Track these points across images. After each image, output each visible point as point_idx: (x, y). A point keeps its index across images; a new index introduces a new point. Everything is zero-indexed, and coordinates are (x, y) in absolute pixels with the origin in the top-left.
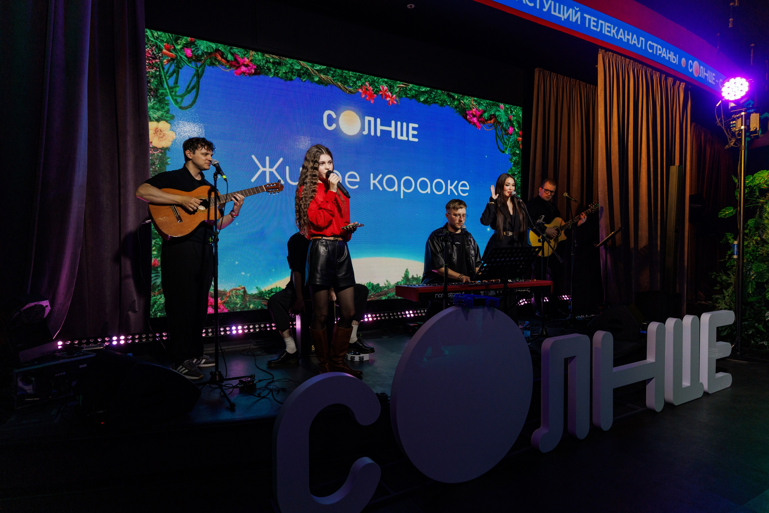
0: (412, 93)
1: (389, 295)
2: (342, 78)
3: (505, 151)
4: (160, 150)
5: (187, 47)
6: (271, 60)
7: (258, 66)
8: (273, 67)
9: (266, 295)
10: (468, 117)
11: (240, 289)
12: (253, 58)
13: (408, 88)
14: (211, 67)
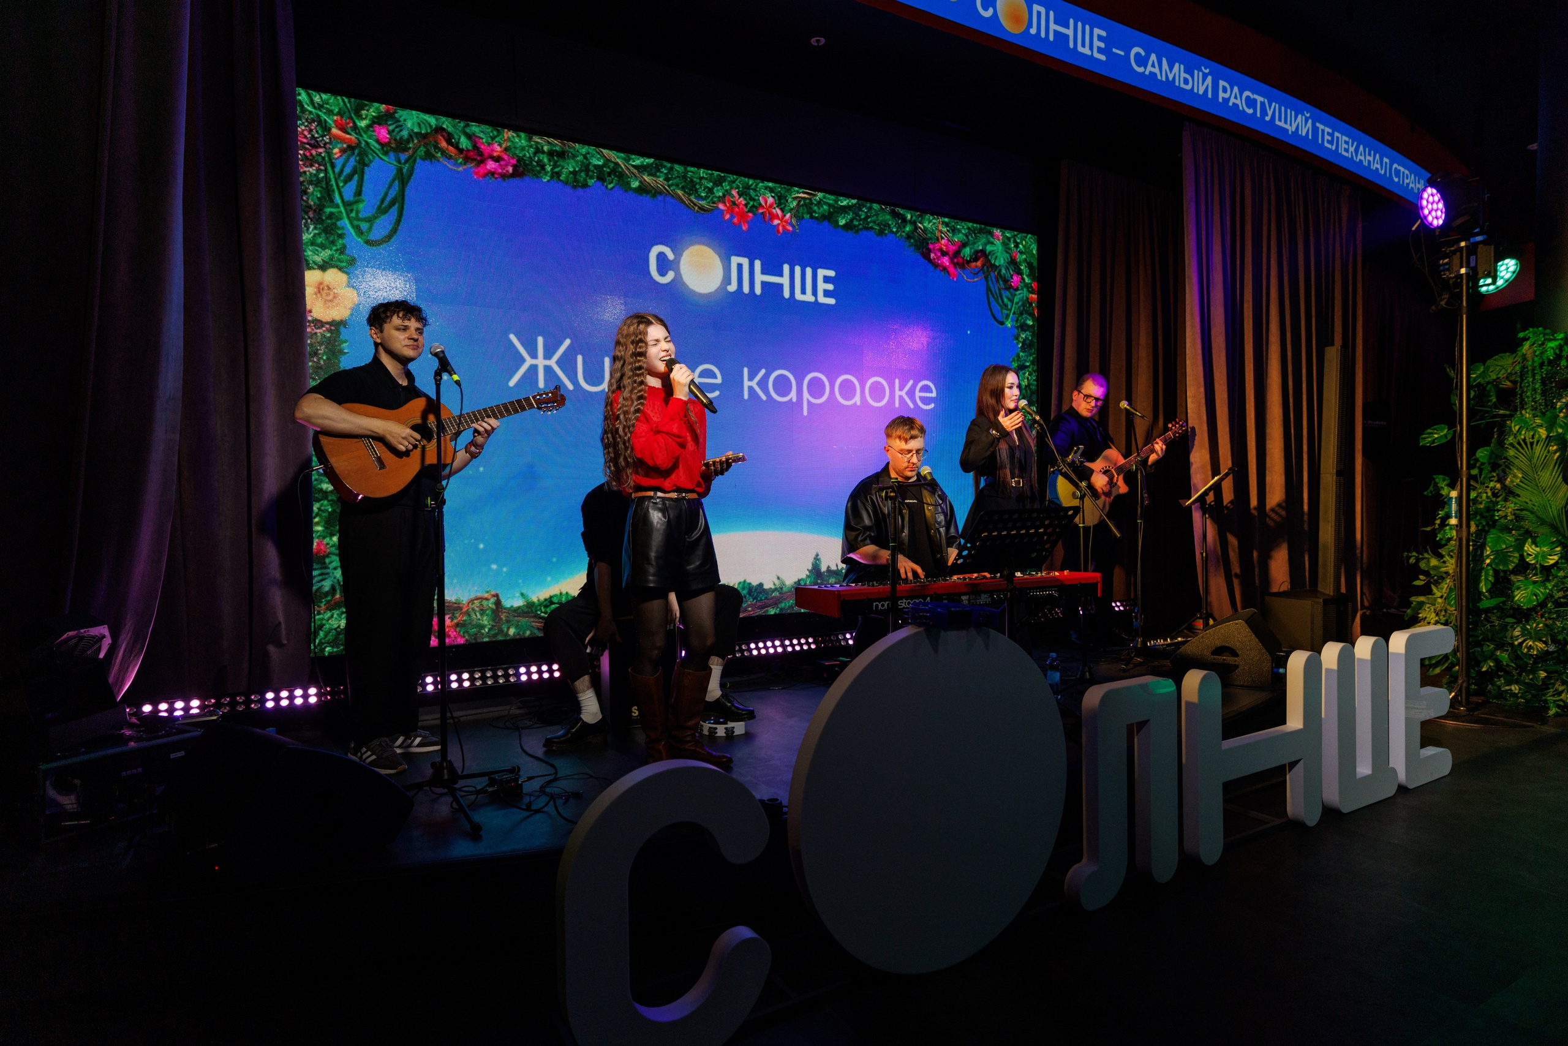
0: (822, 209)
1: (783, 605)
2: (685, 181)
3: (1005, 320)
4: (328, 326)
5: (380, 124)
6: (546, 148)
7: (520, 160)
8: (550, 161)
9: (541, 610)
10: (932, 255)
11: (489, 597)
12: (509, 144)
13: (815, 200)
14: (428, 162)
